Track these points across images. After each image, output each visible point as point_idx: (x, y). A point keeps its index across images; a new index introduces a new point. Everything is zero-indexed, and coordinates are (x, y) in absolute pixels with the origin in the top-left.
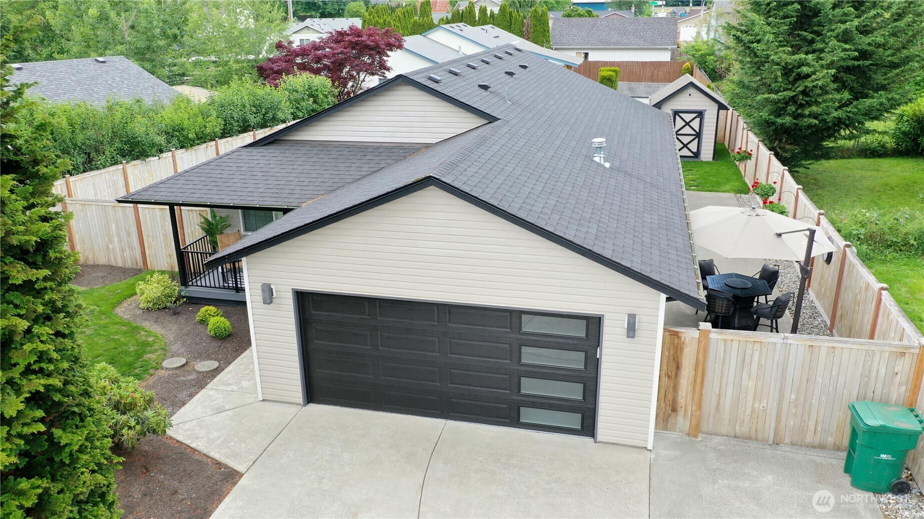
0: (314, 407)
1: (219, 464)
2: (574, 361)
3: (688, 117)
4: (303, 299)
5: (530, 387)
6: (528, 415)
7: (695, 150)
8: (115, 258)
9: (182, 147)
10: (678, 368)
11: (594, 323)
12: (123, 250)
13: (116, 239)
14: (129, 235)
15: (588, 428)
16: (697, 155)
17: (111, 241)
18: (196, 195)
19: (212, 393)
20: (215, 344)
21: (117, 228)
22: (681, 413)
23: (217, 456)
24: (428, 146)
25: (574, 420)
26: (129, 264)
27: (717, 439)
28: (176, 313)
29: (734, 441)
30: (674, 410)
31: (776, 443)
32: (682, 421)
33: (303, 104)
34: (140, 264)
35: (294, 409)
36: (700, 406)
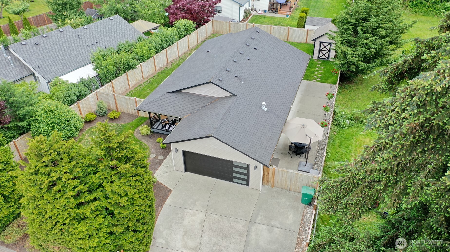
0: (187, 173)
1: (167, 187)
2: (245, 171)
4: (184, 152)
5: (235, 175)
6: (235, 180)
7: (327, 56)
8: (130, 111)
10: (269, 174)
11: (248, 166)
12: (132, 110)
13: (130, 107)
14: (133, 106)
15: (248, 184)
16: (328, 58)
17: (128, 107)
18: (156, 110)
19: (163, 167)
20: (162, 150)
21: (130, 104)
22: (269, 182)
23: (166, 186)
24: (218, 98)
25: (245, 183)
26: (134, 114)
27: (277, 189)
28: (150, 138)
29: (281, 189)
30: (268, 182)
31: (290, 190)
32: (270, 184)
33: (183, 33)
34: (138, 115)
35: (182, 173)
36: (273, 182)
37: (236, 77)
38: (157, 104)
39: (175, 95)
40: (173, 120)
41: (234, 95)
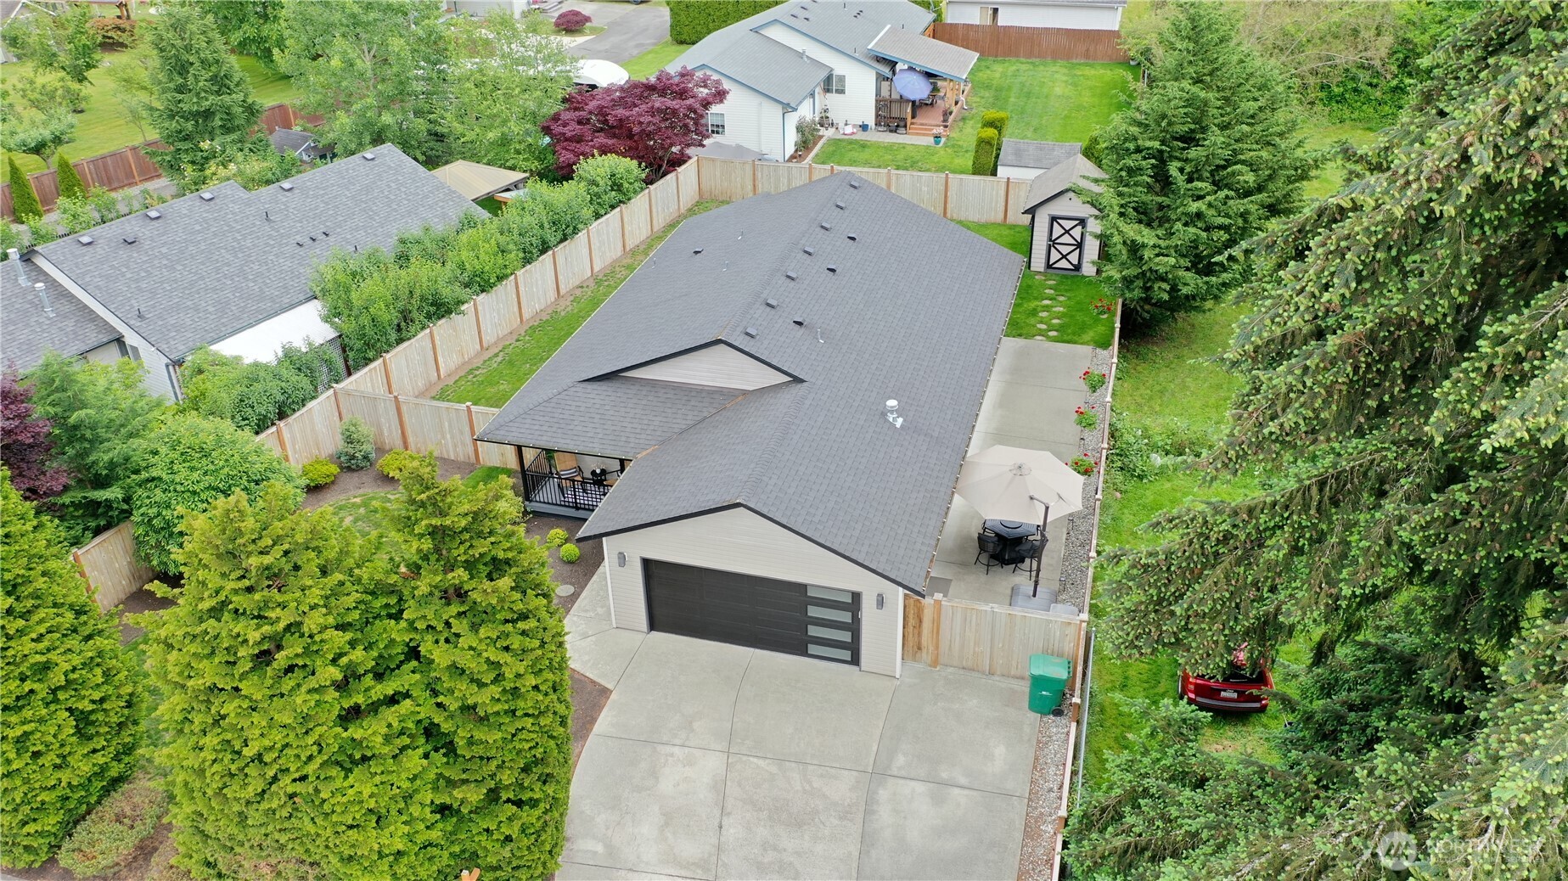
0: (654, 634)
1: (593, 682)
2: (846, 617)
3: (1068, 224)
4: (646, 563)
5: (814, 631)
6: (812, 649)
7: (1075, 262)
8: (448, 452)
9: (483, 291)
10: (921, 621)
11: (856, 597)
12: (455, 446)
13: (448, 436)
14: (462, 433)
15: (855, 660)
16: (1078, 268)
17: (444, 437)
19: (575, 619)
20: (568, 568)
21: (450, 426)
22: (924, 651)
23: (591, 676)
24: (745, 393)
25: (847, 655)
26: (461, 458)
27: (950, 670)
29: (962, 672)
30: (919, 648)
31: (991, 673)
32: (926, 656)
34: (473, 459)
35: (641, 636)
36: (937, 647)
37: (800, 324)
38: (547, 419)
39: (604, 388)
40: (598, 471)
41: (797, 380)
